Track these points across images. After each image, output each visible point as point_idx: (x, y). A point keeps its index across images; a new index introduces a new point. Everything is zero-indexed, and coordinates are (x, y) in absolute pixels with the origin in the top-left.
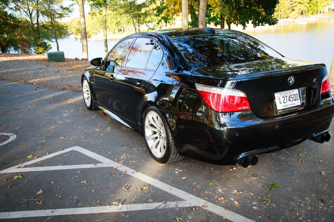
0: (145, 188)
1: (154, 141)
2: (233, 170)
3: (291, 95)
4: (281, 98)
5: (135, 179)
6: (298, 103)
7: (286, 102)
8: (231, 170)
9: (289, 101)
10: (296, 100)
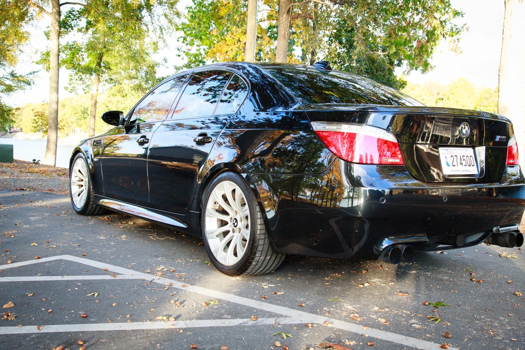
0: (212, 303)
1: (221, 241)
2: (365, 287)
3: (463, 156)
4: (449, 156)
5: (190, 293)
6: (474, 171)
7: (456, 165)
8: (362, 286)
9: (461, 164)
10: (470, 166)
